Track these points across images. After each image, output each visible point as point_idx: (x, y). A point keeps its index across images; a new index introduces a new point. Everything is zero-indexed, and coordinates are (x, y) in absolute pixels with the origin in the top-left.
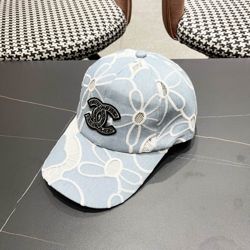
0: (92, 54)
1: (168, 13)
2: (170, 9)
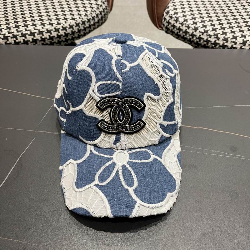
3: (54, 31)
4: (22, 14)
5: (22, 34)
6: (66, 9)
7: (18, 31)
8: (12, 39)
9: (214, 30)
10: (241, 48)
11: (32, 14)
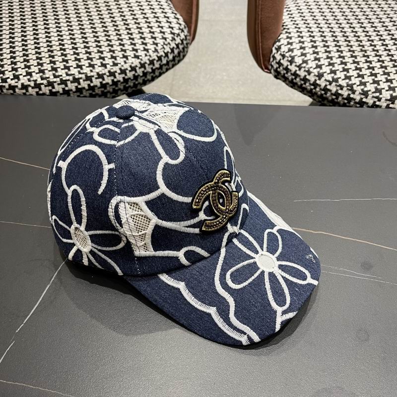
0: (134, 89)
1: (257, 29)
2: (261, 24)
3: (108, 76)
4: (61, 49)
5: (61, 80)
6: (127, 42)
7: (55, 76)
8: (47, 88)
9: (348, 78)
10: (388, 107)
11: (76, 49)
